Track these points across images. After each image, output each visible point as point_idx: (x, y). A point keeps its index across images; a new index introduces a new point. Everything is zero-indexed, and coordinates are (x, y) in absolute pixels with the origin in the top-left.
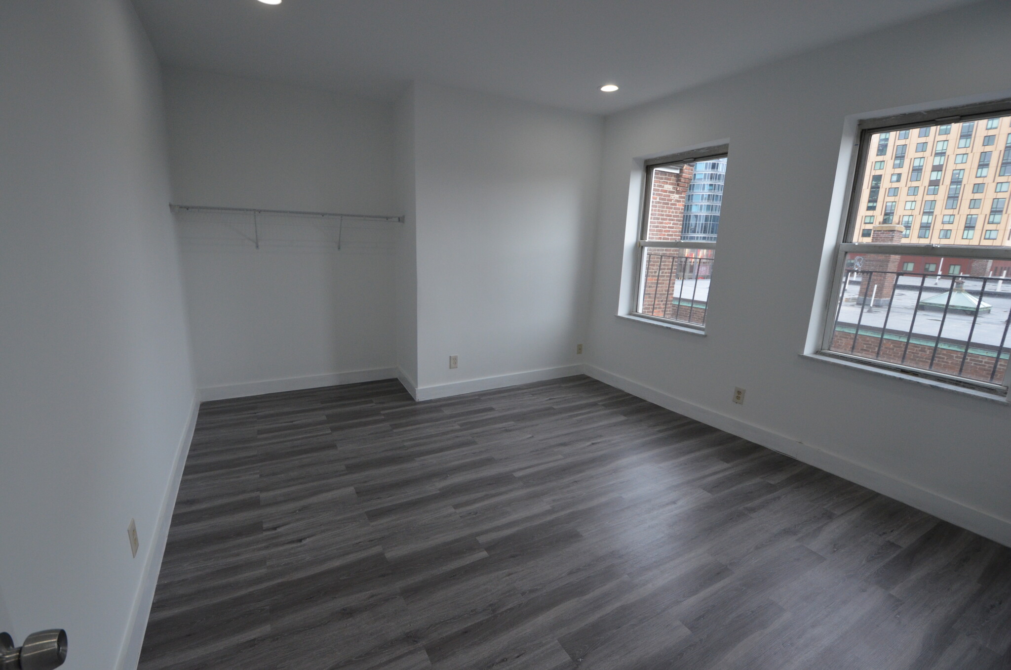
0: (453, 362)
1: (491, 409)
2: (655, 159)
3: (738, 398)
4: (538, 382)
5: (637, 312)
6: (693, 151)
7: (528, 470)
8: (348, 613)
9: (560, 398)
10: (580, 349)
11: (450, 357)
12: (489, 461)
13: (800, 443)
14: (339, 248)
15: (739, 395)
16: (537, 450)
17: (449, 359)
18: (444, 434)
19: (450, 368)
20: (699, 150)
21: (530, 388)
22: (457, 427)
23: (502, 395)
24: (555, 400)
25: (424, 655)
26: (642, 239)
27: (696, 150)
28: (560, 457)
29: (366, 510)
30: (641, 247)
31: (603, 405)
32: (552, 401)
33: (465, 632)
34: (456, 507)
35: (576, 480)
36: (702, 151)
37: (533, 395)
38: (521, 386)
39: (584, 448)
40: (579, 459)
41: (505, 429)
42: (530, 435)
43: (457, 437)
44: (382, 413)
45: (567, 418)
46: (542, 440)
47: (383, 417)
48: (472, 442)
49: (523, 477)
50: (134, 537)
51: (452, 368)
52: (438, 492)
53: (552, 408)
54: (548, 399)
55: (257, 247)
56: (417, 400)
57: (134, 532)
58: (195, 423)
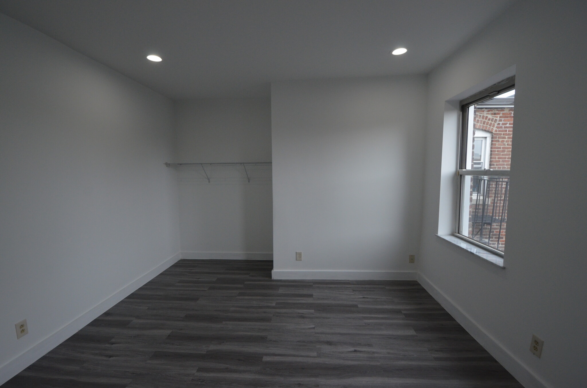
0: (299, 256)
1: (311, 296)
2: (467, 99)
4: (369, 280)
5: (459, 233)
6: (495, 84)
7: (277, 357)
9: (373, 298)
10: (412, 259)
11: (296, 252)
12: (262, 339)
14: (249, 182)
16: (304, 342)
17: (295, 253)
18: (261, 307)
19: (296, 260)
20: (499, 83)
21: (358, 284)
22: (274, 305)
23: (329, 286)
24: (368, 300)
26: (461, 168)
27: (497, 83)
28: (315, 354)
30: (459, 176)
31: (404, 314)
32: (363, 299)
34: (200, 370)
35: (302, 383)
36: (503, 83)
37: (354, 290)
38: (352, 281)
39: (342, 353)
40: (327, 363)
41: (302, 315)
42: (313, 326)
43: (265, 312)
44: (245, 283)
45: (359, 319)
46: (318, 333)
47: (242, 286)
48: (268, 320)
49: (267, 363)
50: (22, 329)
51: (297, 260)
52: (205, 353)
53: (356, 306)
54: (362, 297)
55: (209, 182)
56: (272, 278)
57: (22, 326)
58: (164, 270)
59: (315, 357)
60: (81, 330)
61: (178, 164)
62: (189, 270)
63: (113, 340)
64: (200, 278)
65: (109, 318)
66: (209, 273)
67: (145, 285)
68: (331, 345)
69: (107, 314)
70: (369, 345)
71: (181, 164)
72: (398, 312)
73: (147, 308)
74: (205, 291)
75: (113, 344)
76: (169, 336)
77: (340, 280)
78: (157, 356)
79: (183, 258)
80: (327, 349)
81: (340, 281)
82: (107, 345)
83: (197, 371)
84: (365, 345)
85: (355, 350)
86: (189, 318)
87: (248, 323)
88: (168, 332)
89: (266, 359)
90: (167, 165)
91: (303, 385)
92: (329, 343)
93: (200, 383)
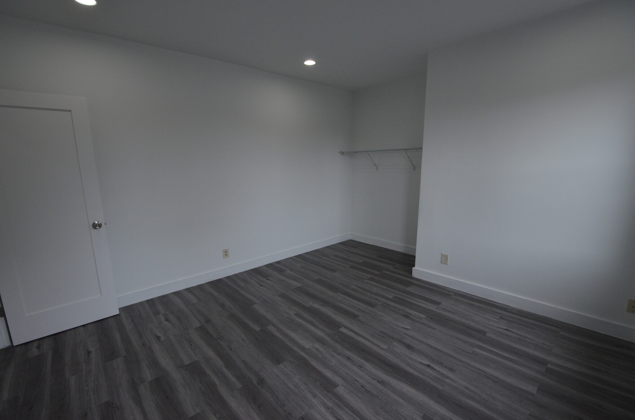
0: (444, 259)
1: (437, 303)
4: (544, 316)
9: (521, 335)
11: (442, 254)
12: (354, 316)
14: (414, 170)
16: (386, 334)
22: (391, 297)
23: (472, 302)
24: (511, 334)
28: (385, 347)
31: (548, 368)
32: (505, 332)
34: (297, 315)
37: (501, 318)
38: (513, 309)
39: (413, 360)
40: (388, 358)
41: (409, 315)
42: (409, 328)
43: (376, 299)
44: (384, 272)
45: (470, 345)
46: (407, 335)
47: (378, 273)
48: (373, 305)
49: (342, 333)
50: (226, 253)
51: (442, 263)
52: (308, 306)
53: (484, 333)
54: (506, 328)
55: (377, 169)
56: (413, 275)
57: (226, 252)
58: (332, 244)
59: (383, 349)
60: (260, 267)
61: (354, 152)
62: (349, 249)
63: (269, 278)
64: (351, 257)
65: (277, 265)
66: (360, 255)
67: (311, 251)
68: (408, 349)
69: (278, 262)
70: (451, 370)
71: (356, 152)
72: (543, 363)
73: (301, 266)
74: (346, 267)
75: (268, 280)
76: (298, 287)
77: (491, 301)
78: (283, 296)
79: (352, 239)
80: (400, 349)
81: (494, 303)
82: (265, 280)
83: (294, 314)
84: (446, 367)
85: (429, 365)
86: (319, 282)
87: (355, 301)
88: (298, 285)
89: (343, 330)
90: (342, 153)
91: (350, 359)
92: (409, 347)
93: (289, 321)
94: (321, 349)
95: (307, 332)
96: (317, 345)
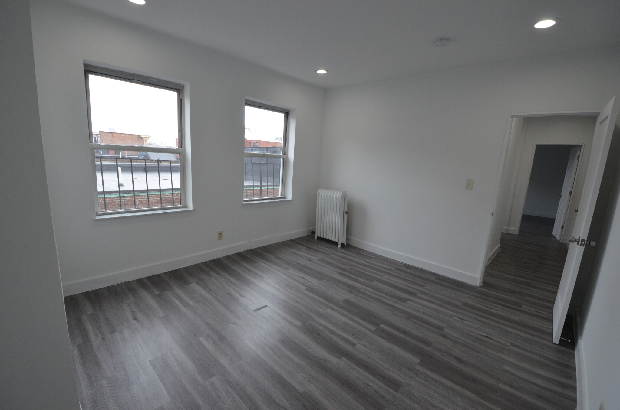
3: (220, 237)
6: (143, 76)
8: (460, 361)
13: (249, 242)
15: (220, 235)
25: (445, 330)
27: (146, 76)
29: (395, 393)
33: (424, 323)
78: (395, 385)
83: (356, 345)
93: (357, 335)
94: (318, 308)
95: (333, 322)
96: (321, 311)
